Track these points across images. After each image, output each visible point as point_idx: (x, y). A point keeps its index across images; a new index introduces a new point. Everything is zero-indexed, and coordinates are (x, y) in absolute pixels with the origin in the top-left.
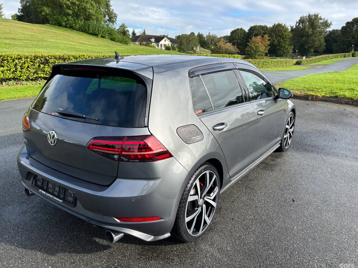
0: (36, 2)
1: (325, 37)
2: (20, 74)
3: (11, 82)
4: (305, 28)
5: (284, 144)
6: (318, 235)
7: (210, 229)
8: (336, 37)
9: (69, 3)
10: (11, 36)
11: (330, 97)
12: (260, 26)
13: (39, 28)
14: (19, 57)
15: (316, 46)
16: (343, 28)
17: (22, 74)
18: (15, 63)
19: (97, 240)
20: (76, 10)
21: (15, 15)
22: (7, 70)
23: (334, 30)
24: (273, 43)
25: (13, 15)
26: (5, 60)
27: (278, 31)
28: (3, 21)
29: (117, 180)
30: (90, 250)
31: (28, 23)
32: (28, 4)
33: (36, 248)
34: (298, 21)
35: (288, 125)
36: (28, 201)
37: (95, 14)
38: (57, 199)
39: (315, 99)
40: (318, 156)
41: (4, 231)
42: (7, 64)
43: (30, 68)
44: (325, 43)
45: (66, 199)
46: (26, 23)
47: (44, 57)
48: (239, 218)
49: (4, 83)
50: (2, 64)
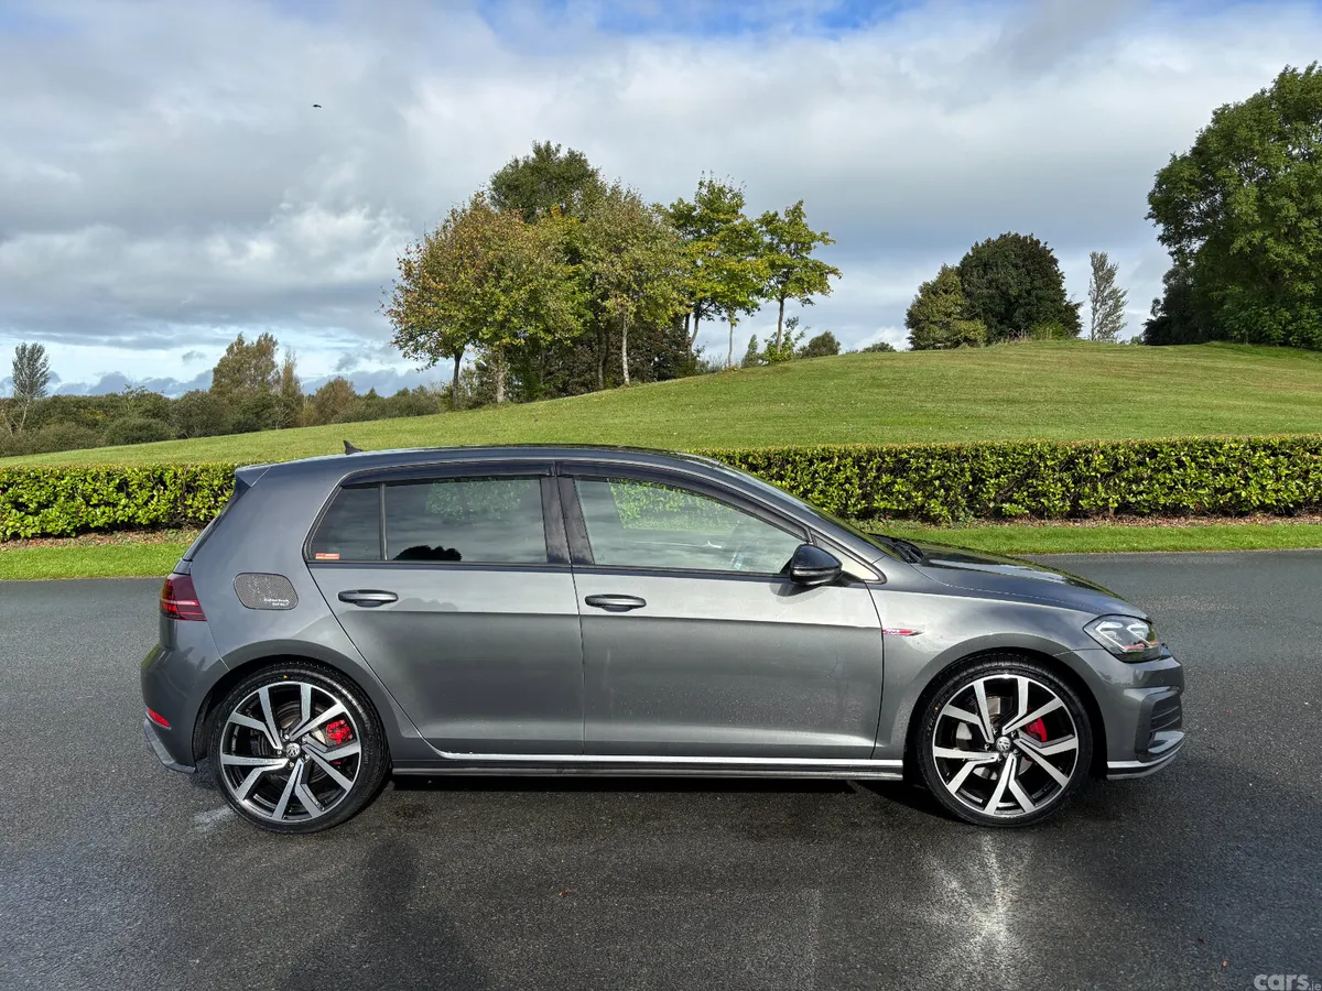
32: (1190, 282)
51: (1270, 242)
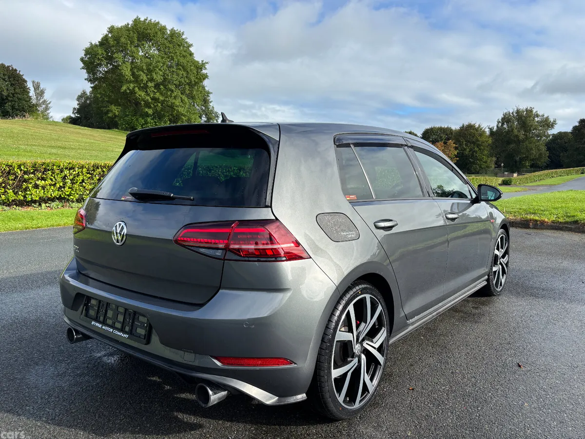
0: (100, 99)
1: (547, 143)
2: (69, 192)
3: (54, 204)
4: (513, 130)
5: (494, 282)
6: (567, 416)
7: (374, 403)
8: (566, 143)
9: (150, 99)
10: (59, 144)
11: (566, 223)
12: (441, 129)
13: (102, 135)
14: (70, 166)
15: (532, 157)
16: (575, 128)
17: (72, 192)
18: (63, 174)
19: (180, 416)
20: (159, 109)
21: (67, 117)
22: (50, 185)
23: (560, 133)
24: (463, 153)
25: (65, 117)
26: (48, 170)
27: (470, 135)
28: (50, 125)
29: (221, 291)
30: (168, 429)
31: (86, 128)
32: (88, 102)
33: (76, 426)
34: (500, 119)
35: (498, 249)
36: (69, 359)
37: (186, 114)
38: (119, 333)
39: (539, 225)
40: (555, 303)
41: (27, 400)
42: (52, 176)
43: (85, 183)
44: (548, 152)
45: (134, 331)
46: (83, 128)
47: (108, 167)
48: (424, 389)
49: (43, 205)
50: (44, 176)
51: (137, 89)
